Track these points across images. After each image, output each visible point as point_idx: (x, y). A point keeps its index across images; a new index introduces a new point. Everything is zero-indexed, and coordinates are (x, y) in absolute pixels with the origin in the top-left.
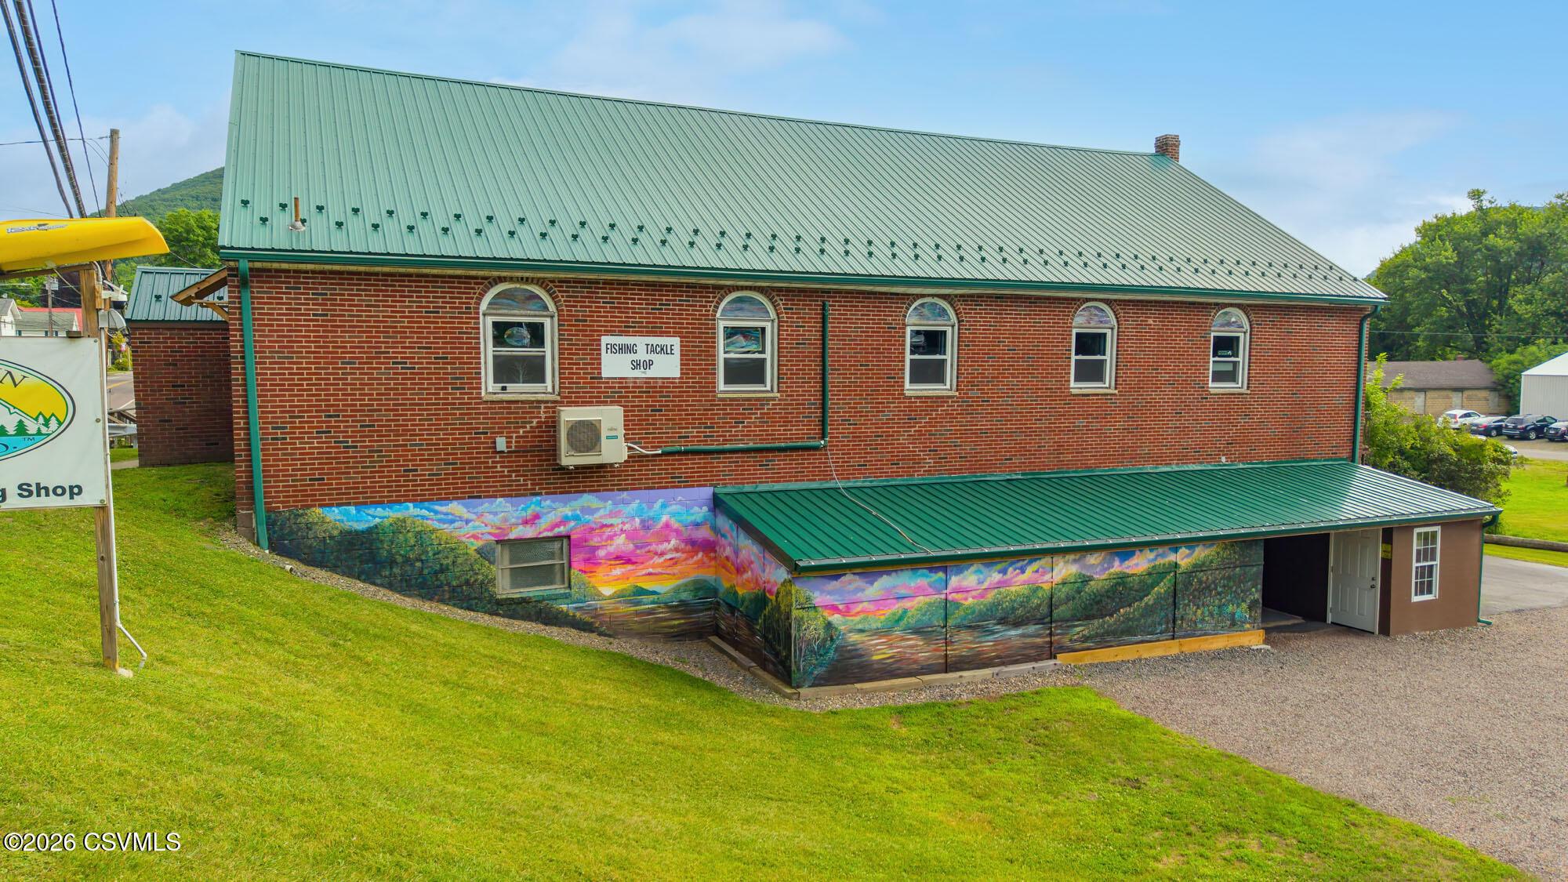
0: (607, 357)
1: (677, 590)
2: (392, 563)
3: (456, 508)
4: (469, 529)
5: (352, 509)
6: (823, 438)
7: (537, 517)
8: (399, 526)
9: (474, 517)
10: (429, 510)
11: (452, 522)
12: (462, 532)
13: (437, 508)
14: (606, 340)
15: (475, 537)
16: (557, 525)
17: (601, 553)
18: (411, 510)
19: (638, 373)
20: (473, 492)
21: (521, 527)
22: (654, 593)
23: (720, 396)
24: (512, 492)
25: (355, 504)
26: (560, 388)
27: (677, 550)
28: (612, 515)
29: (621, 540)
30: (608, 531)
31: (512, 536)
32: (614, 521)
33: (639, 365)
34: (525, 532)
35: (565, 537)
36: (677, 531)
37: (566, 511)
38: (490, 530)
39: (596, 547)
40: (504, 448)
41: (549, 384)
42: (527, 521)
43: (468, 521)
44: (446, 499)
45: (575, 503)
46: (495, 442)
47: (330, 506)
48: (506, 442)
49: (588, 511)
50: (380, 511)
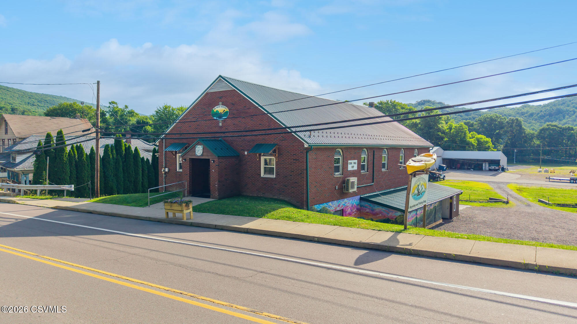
0: (349, 165)
3: (330, 204)
5: (318, 205)
6: (373, 182)
7: (340, 205)
9: (332, 205)
10: (328, 205)
11: (330, 207)
12: (331, 209)
13: (328, 204)
14: (349, 161)
15: (332, 210)
16: (342, 207)
18: (325, 205)
19: (352, 169)
20: (332, 200)
21: (338, 208)
23: (362, 173)
24: (338, 199)
26: (343, 173)
27: (356, 211)
28: (348, 203)
29: (349, 209)
30: (348, 207)
31: (337, 210)
32: (348, 205)
33: (353, 167)
34: (338, 209)
35: (343, 210)
36: (356, 206)
37: (343, 203)
38: (334, 209)
39: (346, 212)
40: (337, 189)
41: (340, 173)
42: (339, 206)
43: (332, 207)
44: (329, 202)
45: (344, 201)
46: (336, 187)
47: (315, 205)
48: (337, 187)
49: (346, 203)
50: (321, 206)
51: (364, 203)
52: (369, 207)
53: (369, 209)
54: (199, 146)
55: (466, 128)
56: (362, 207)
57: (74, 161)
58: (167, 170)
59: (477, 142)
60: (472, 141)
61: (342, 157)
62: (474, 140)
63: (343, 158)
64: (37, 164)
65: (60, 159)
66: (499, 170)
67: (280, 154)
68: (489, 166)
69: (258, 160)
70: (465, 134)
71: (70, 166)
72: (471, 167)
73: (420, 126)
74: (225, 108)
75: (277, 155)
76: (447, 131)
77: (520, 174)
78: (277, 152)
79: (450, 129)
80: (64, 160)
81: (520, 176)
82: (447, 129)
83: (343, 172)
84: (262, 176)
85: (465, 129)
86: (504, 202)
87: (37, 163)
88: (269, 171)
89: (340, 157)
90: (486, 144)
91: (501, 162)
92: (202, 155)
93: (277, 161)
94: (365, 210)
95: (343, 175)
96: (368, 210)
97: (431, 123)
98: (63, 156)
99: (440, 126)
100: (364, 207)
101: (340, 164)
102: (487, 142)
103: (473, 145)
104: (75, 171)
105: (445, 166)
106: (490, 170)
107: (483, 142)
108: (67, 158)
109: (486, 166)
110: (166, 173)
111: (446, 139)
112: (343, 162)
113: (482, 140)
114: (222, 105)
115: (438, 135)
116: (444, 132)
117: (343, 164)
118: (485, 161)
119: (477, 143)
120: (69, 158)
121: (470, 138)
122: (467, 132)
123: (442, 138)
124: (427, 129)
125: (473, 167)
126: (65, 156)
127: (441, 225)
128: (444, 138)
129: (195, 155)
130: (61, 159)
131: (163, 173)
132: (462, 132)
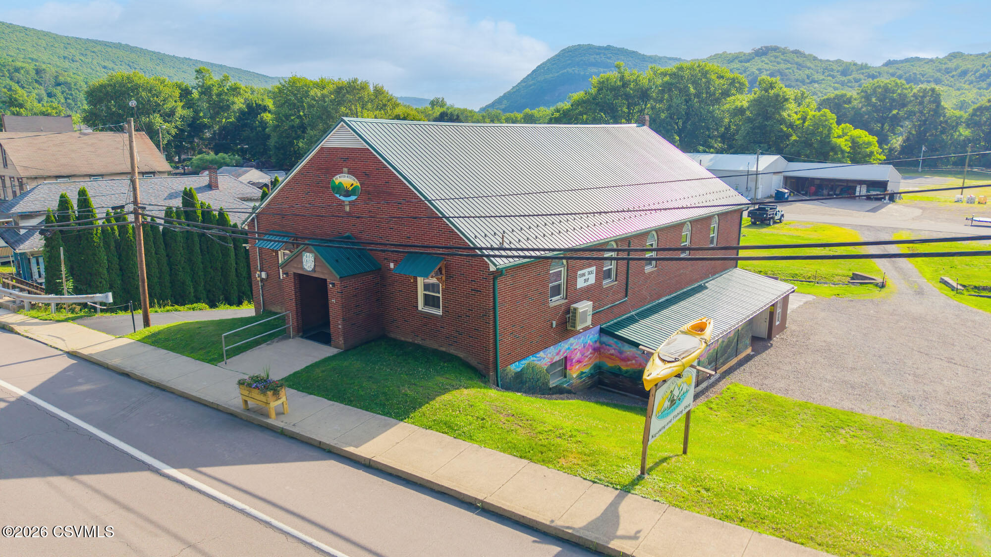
0: (579, 279)
1: (590, 370)
2: (526, 382)
3: (541, 354)
4: (544, 362)
5: (517, 363)
6: (626, 296)
7: (560, 351)
8: (529, 365)
9: (545, 356)
10: (536, 357)
11: (540, 360)
12: (542, 364)
13: (537, 355)
14: (579, 272)
15: (546, 364)
16: (564, 353)
17: (574, 361)
18: (531, 358)
19: (586, 284)
20: (545, 346)
22: (585, 373)
23: (604, 287)
24: (555, 342)
25: (518, 361)
26: (566, 296)
27: (591, 353)
28: (577, 344)
29: (578, 354)
30: (576, 351)
31: (554, 361)
32: (577, 347)
33: (586, 281)
34: (557, 358)
35: (566, 357)
36: (591, 346)
37: (567, 346)
38: (549, 360)
39: (573, 359)
40: (554, 326)
41: (562, 295)
42: (558, 354)
43: (544, 359)
44: (538, 351)
45: (569, 343)
46: (552, 324)
47: (512, 364)
48: (554, 323)
49: (571, 345)
50: (524, 362)
51: (606, 339)
52: (614, 347)
53: (614, 349)
54: (308, 254)
55: (833, 119)
56: (604, 345)
57: (113, 240)
58: (264, 275)
59: (850, 145)
60: (843, 143)
61: (566, 267)
62: (846, 140)
63: (567, 270)
64: (48, 252)
65: (87, 239)
66: (885, 200)
67: (449, 277)
68: (868, 191)
69: (412, 281)
70: (830, 129)
71: (105, 249)
72: (835, 191)
73: (748, 113)
74: (354, 180)
75: (444, 278)
76: (798, 122)
77: (921, 208)
78: (444, 272)
79: (804, 119)
80: (95, 242)
81: (921, 211)
82: (798, 119)
83: (567, 294)
84: (420, 308)
85: (831, 121)
86: (877, 285)
87: (48, 249)
88: (430, 301)
89: (562, 269)
90: (867, 148)
91: (889, 184)
92: (314, 270)
93: (444, 287)
94: (609, 350)
95: (566, 299)
96: (612, 351)
97: (769, 109)
98: (92, 234)
99: (785, 114)
100: (606, 345)
101: (562, 281)
102: (869, 144)
103: (843, 152)
104: (116, 259)
105: (786, 191)
106: (869, 198)
107: (861, 144)
108: (100, 238)
109: (861, 190)
110: (262, 280)
111: (794, 138)
112: (567, 276)
113: (860, 141)
114: (349, 173)
115: (782, 130)
116: (791, 125)
117: (567, 280)
118: (861, 182)
119: (850, 147)
120: (102, 238)
121: (839, 137)
122: (835, 125)
123: (788, 136)
124: (760, 119)
125: (837, 192)
126: (96, 234)
127: (748, 358)
128: (791, 135)
129: (303, 268)
130: (90, 239)
131: (259, 279)
132: (824, 126)
